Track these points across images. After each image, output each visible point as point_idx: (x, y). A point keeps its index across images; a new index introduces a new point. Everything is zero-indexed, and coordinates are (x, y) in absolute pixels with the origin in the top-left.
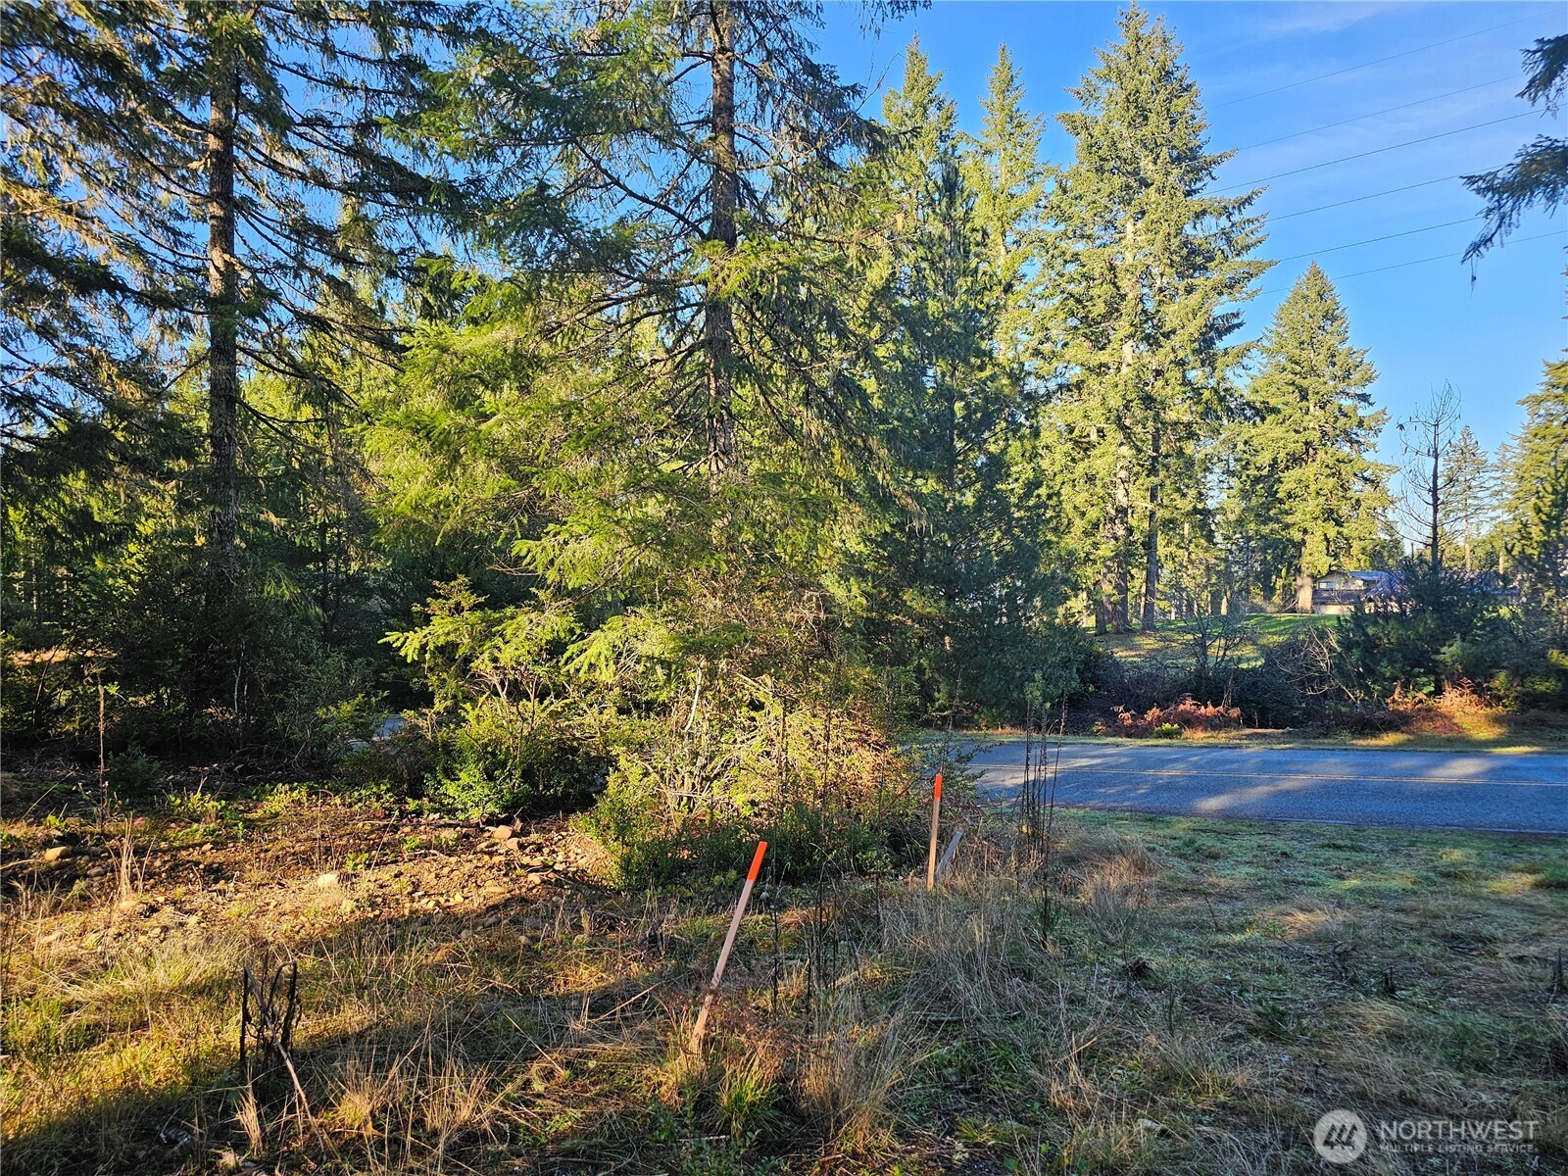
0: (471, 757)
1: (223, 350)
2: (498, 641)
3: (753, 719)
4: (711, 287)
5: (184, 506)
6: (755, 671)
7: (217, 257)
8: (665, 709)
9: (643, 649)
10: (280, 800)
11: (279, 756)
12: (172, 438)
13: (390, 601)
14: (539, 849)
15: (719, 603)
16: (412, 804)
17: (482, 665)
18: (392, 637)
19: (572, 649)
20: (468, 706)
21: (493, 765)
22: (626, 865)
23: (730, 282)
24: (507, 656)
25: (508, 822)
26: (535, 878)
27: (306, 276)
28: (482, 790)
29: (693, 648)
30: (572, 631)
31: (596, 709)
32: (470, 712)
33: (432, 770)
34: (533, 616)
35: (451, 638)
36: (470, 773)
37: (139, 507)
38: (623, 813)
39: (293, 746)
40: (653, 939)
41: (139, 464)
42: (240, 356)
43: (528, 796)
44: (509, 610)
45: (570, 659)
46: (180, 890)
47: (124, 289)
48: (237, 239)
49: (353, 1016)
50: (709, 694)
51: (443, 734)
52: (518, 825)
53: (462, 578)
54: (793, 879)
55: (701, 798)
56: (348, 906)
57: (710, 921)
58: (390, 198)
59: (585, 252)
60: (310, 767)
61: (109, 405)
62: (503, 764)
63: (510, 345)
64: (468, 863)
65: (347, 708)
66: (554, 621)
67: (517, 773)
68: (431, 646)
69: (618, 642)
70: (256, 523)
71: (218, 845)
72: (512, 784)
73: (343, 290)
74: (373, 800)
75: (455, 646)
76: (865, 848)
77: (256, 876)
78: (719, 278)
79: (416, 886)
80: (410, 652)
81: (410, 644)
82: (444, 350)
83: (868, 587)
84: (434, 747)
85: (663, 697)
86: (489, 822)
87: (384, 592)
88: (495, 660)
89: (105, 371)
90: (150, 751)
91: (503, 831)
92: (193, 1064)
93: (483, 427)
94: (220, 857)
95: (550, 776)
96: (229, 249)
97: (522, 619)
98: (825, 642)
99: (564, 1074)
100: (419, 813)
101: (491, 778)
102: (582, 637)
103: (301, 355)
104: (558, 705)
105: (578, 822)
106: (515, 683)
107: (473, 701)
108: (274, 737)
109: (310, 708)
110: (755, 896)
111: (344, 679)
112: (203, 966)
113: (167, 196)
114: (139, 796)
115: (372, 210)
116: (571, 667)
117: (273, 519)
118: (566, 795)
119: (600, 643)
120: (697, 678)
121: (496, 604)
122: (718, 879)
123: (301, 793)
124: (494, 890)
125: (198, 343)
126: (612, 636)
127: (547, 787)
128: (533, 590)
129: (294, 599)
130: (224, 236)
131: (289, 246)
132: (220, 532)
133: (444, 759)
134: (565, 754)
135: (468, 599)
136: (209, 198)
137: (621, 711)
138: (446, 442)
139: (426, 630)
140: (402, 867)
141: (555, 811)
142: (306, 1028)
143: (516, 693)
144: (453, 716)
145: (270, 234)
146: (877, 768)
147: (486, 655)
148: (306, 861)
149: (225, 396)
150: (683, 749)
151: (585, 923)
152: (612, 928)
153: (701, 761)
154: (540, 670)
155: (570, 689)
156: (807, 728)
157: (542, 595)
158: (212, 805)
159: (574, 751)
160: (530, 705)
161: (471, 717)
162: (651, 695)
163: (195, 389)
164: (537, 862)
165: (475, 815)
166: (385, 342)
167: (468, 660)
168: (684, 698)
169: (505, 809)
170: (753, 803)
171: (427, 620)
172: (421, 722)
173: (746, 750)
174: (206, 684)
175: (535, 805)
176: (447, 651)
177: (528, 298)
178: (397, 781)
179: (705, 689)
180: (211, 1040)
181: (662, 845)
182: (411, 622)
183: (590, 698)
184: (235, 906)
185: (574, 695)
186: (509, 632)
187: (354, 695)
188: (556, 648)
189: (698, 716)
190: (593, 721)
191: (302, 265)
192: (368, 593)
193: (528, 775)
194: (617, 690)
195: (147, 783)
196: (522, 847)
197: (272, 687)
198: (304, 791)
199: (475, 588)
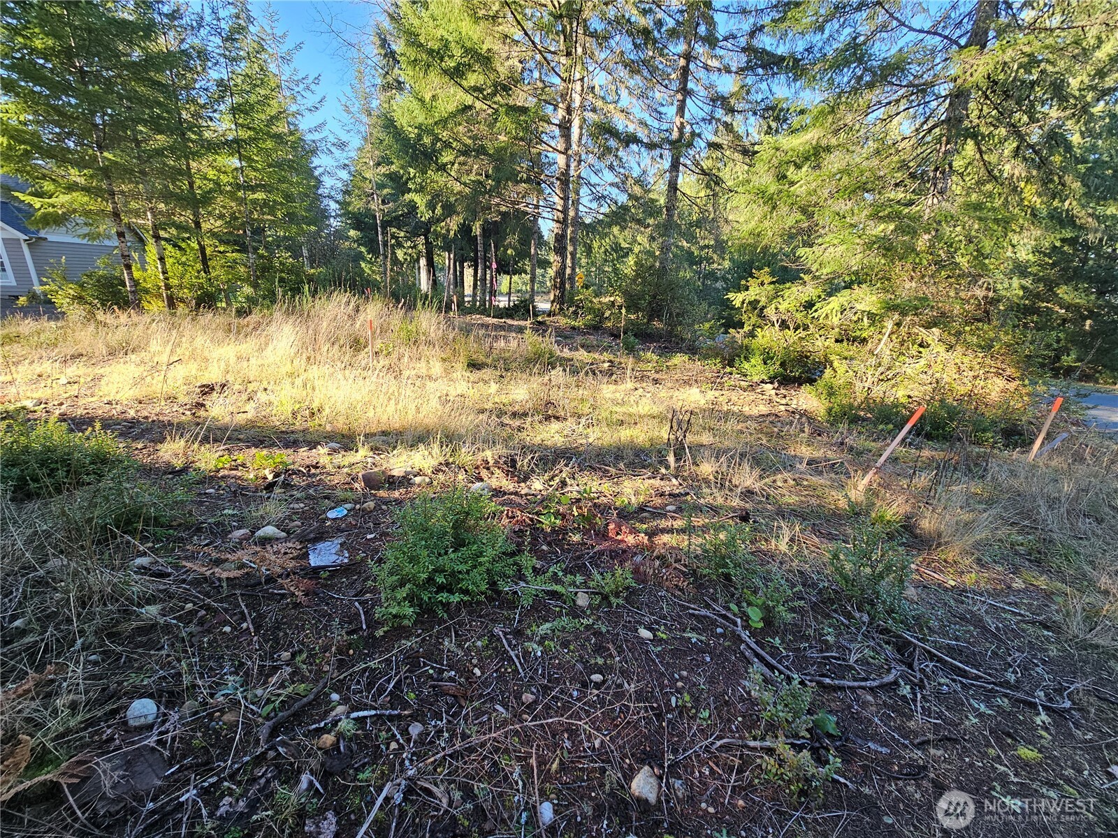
0: (758, 353)
1: (675, 166)
2: (780, 299)
3: (920, 352)
4: (959, 81)
5: (652, 239)
6: (928, 326)
7: (678, 121)
8: (864, 341)
9: (859, 307)
10: (679, 359)
11: (678, 343)
12: (651, 209)
13: (726, 283)
14: (785, 397)
15: (914, 284)
16: (728, 369)
17: (770, 312)
18: (731, 295)
19: (818, 305)
20: (759, 330)
21: (767, 358)
22: (829, 411)
23: (975, 75)
24: (783, 307)
25: (772, 383)
26: (782, 408)
27: (714, 122)
28: (761, 368)
29: (891, 308)
30: (819, 297)
31: (823, 338)
32: (759, 332)
33: (739, 356)
34: (800, 288)
35: (757, 297)
36: (756, 360)
37: (636, 241)
38: (832, 388)
39: (683, 340)
40: (842, 444)
41: (639, 222)
42: (681, 168)
43: (782, 375)
44: (788, 285)
45: (816, 311)
46: (645, 384)
47: (642, 142)
48: (686, 110)
49: (706, 438)
50: (894, 337)
51: (746, 341)
52: (776, 385)
53: (766, 269)
54: (929, 437)
55: (875, 389)
56: (703, 402)
57: (873, 444)
58: (760, 71)
59: (874, 74)
60: (689, 349)
61: (631, 197)
62: (772, 358)
63: (814, 142)
64: (752, 396)
65: (707, 325)
66: (810, 291)
67: (779, 363)
68: (747, 301)
69: (846, 304)
70: (677, 246)
71: (657, 372)
72: (775, 368)
73: (729, 127)
74: (713, 366)
75: (758, 302)
76: (984, 431)
77: (670, 385)
78: (968, 74)
79: (730, 401)
80: (737, 304)
81: (737, 299)
82: (777, 149)
83: (1027, 282)
84: (741, 347)
85: (865, 335)
86: (762, 382)
87: (724, 279)
88: (777, 309)
89: (630, 181)
90: (635, 335)
91: (769, 386)
92: (651, 440)
93: (792, 189)
94: (657, 376)
95: (794, 367)
96: (682, 116)
97: (794, 289)
98: (987, 312)
99: (792, 483)
100: (731, 374)
101: (765, 363)
102: (824, 299)
103: (706, 164)
104: (803, 334)
105: (807, 388)
106: (784, 322)
107: (762, 328)
108: (676, 336)
109: (693, 325)
110: (903, 440)
111: (706, 314)
112: (655, 410)
113: (659, 94)
114: (630, 350)
115: (750, 80)
116: (816, 315)
117: (685, 244)
118: (800, 377)
119: (835, 302)
120: (889, 325)
121: (782, 281)
122: (881, 427)
123: (686, 358)
124: (764, 409)
125: (667, 164)
126: (842, 300)
127: (791, 372)
128: (802, 275)
129: (691, 278)
130: (681, 110)
131: (708, 109)
132: (665, 249)
133: (744, 352)
134: (802, 358)
135: (768, 279)
136: (677, 92)
137: (837, 341)
138: (771, 199)
139: (747, 293)
140: (724, 392)
141: (794, 382)
142: (690, 438)
143: (784, 325)
144: (752, 335)
145: (700, 104)
146: (1004, 391)
147: (773, 306)
148: (687, 383)
149: (673, 187)
150: (873, 361)
151: (806, 430)
152: (819, 435)
153: (881, 369)
154: (799, 315)
155: (811, 326)
156: (957, 361)
157: (806, 278)
158: (655, 358)
159: (807, 357)
160: (789, 333)
161: (760, 335)
162: (858, 333)
163: (662, 186)
164: (784, 401)
165: (756, 379)
166: (745, 152)
167: (764, 307)
168: (877, 337)
169: (770, 378)
170: (909, 397)
171: (747, 289)
172: (737, 335)
173: (911, 368)
174: (654, 313)
175: (784, 379)
176: (754, 304)
177: (832, 111)
178: (724, 359)
179: (892, 333)
180: (657, 434)
181: (851, 406)
182: (738, 289)
183: (822, 332)
184: (663, 393)
185: (812, 329)
186: (787, 295)
187: (710, 321)
188: (809, 305)
189: (884, 347)
190: (820, 345)
191: (713, 118)
192: (717, 279)
193: (783, 365)
194: (837, 330)
195: (633, 347)
196: (777, 394)
197: (678, 314)
198: (687, 357)
199: (772, 274)
